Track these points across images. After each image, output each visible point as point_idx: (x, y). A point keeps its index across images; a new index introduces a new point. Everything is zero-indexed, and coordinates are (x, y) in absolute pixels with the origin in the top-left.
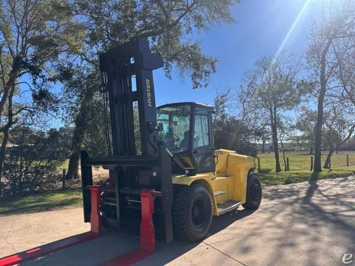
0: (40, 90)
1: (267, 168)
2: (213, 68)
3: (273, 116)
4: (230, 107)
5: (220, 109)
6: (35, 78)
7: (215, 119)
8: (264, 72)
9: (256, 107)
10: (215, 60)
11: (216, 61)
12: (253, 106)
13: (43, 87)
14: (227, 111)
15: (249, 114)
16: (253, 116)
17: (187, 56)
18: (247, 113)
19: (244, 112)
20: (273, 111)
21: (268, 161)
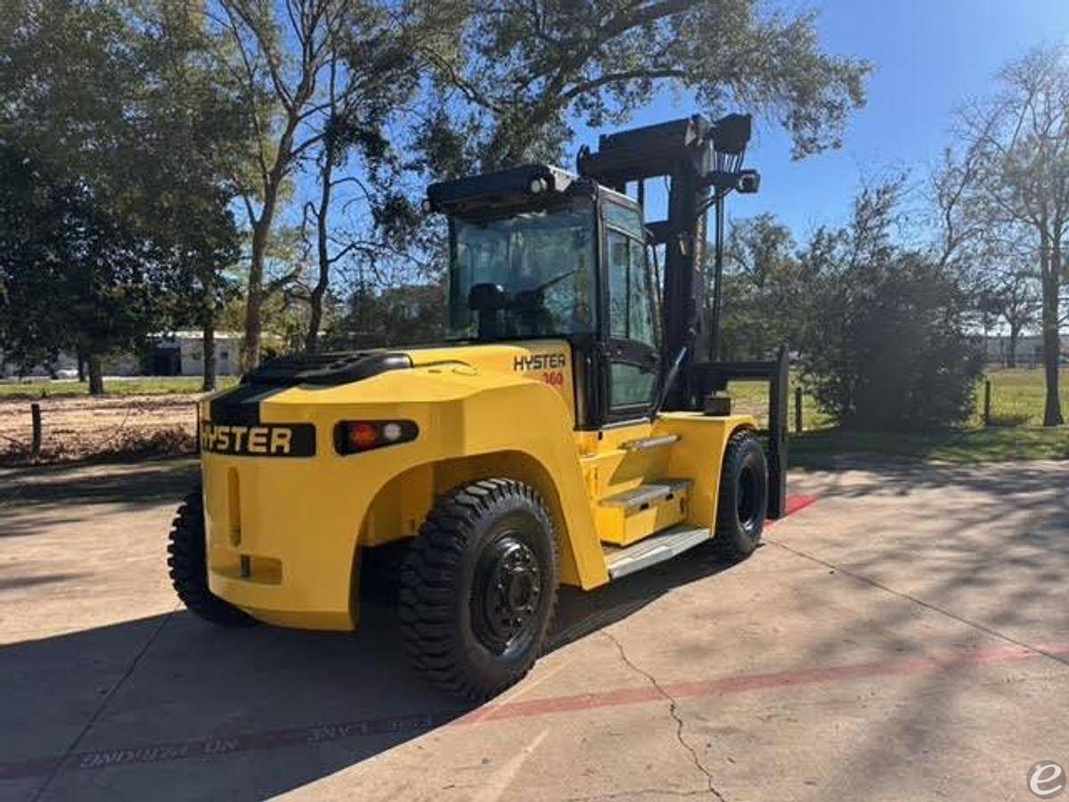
0: (387, 197)
1: (1014, 413)
2: (855, 93)
3: (1048, 248)
4: (902, 220)
5: (871, 229)
6: (374, 164)
7: (853, 261)
8: (1029, 102)
9: (992, 218)
10: (863, 67)
11: (862, 71)
12: (981, 217)
13: (394, 189)
14: (893, 236)
15: (965, 244)
16: (981, 247)
17: (767, 65)
18: (961, 239)
19: (950, 237)
20: (1051, 230)
21: (1021, 394)
